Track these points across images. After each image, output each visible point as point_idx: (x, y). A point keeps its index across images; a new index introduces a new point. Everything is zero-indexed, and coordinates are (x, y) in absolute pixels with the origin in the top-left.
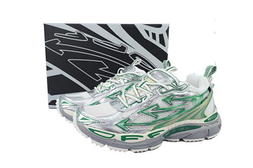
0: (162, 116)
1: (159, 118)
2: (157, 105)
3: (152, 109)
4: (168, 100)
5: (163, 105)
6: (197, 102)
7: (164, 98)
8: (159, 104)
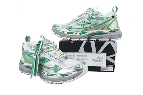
0: (86, 26)
1: (85, 27)
2: (84, 21)
3: (82, 22)
4: (89, 19)
5: (87, 21)
6: (104, 21)
7: (88, 18)
8: (85, 21)
